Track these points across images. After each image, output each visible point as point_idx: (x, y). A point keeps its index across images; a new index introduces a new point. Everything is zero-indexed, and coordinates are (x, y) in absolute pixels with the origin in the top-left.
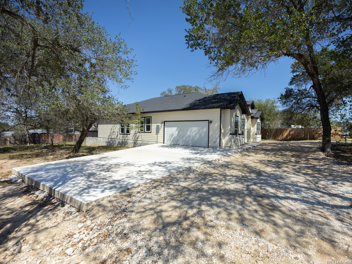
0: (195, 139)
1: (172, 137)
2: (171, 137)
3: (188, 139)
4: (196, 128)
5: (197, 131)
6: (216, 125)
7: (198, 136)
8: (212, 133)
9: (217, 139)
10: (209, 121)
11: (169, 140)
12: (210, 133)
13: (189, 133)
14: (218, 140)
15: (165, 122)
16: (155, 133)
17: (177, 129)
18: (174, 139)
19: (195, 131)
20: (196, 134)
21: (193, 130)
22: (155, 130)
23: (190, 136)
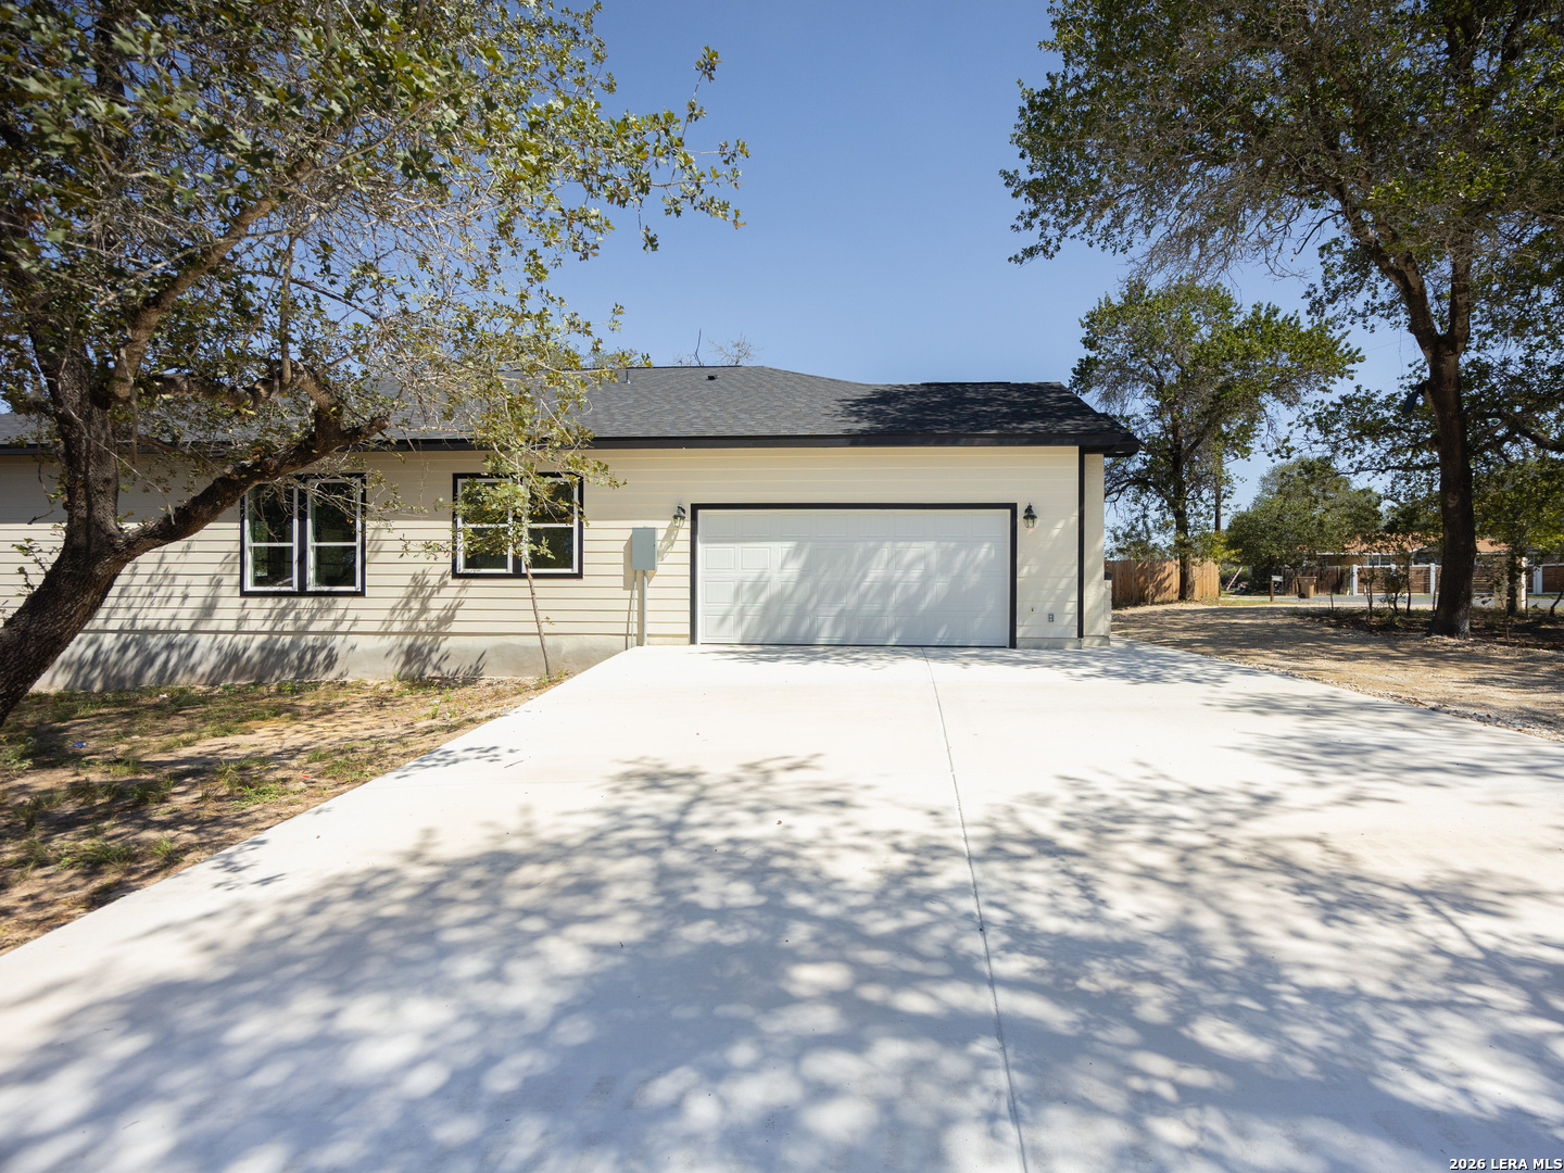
0: (923, 607)
1: (756, 597)
2: (745, 597)
3: (876, 607)
4: (929, 546)
5: (934, 558)
6: (1056, 532)
7: (940, 585)
8: (1034, 570)
9: (1064, 600)
10: (1013, 507)
11: (731, 620)
12: (1022, 573)
13: (876, 573)
14: (1072, 606)
15: (695, 508)
16: (620, 581)
17: (796, 552)
18: (767, 607)
19: (923, 557)
20: (926, 578)
21: (909, 556)
22: (620, 558)
23: (887, 588)
